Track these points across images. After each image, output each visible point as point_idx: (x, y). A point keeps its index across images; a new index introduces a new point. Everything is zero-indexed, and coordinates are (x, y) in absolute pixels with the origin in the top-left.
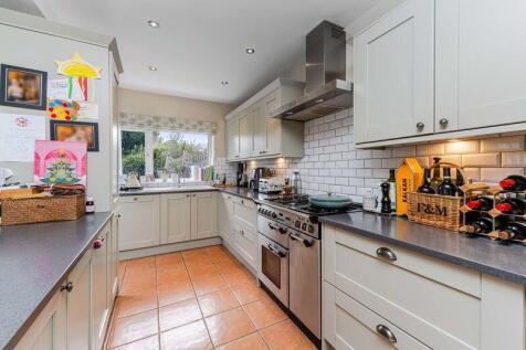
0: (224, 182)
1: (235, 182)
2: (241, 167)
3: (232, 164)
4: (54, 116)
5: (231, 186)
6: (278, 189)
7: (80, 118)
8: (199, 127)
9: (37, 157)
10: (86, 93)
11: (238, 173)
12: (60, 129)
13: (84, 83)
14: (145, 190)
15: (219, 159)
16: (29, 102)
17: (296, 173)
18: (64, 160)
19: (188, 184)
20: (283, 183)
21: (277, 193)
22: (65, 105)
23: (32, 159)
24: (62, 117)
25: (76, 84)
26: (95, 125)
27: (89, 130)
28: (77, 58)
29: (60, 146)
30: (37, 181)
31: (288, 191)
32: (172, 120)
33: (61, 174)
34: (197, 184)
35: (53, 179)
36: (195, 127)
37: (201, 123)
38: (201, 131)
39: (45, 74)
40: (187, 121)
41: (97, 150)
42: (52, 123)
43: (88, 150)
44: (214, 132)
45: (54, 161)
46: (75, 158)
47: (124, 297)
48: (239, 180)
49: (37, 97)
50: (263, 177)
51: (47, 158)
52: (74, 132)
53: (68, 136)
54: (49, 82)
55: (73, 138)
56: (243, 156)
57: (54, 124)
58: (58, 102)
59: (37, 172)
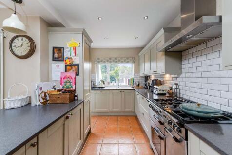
0: (138, 86)
1: (144, 86)
2: (147, 78)
3: (142, 77)
4: (66, 63)
5: (142, 87)
6: (164, 93)
7: (74, 63)
8: (127, 60)
9: (61, 78)
10: (75, 53)
11: (145, 81)
12: (68, 68)
13: (75, 49)
14: (106, 88)
15: (136, 74)
16: (60, 59)
17: (176, 84)
18: (69, 79)
19: (122, 86)
20: (168, 89)
21: (164, 95)
22: (69, 59)
23: (60, 79)
24: (68, 63)
25: (72, 50)
26: (78, 65)
27: (76, 67)
28: (73, 40)
29: (68, 74)
30: (61, 87)
31: (171, 95)
32: (116, 58)
33: (68, 84)
34: (126, 86)
35: (65, 86)
36: (125, 60)
37: (128, 58)
38: (128, 62)
39: (64, 48)
40: (122, 58)
41: (79, 75)
42: (66, 65)
43: (76, 75)
44: (134, 62)
45: (66, 80)
46: (72, 78)
47: (93, 133)
48: (145, 85)
49: (61, 57)
50: (156, 85)
51: (64, 79)
52: (72, 68)
53: (70, 70)
54: (65, 51)
55: (71, 71)
56: (146, 73)
57: (66, 66)
58: (67, 58)
59: (61, 84)
